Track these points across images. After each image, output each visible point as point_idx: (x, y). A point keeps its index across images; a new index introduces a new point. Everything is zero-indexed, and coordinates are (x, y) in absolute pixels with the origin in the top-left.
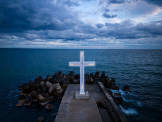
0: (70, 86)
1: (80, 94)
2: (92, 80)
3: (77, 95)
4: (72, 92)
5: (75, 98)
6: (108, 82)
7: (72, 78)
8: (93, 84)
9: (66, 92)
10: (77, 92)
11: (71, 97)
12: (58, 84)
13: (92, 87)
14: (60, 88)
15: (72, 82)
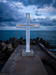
0: (20, 46)
1: (26, 52)
2: (35, 42)
3: (23, 52)
4: (20, 50)
5: (21, 55)
6: (46, 44)
7: (21, 42)
8: (35, 45)
9: (16, 50)
10: (23, 50)
11: (18, 54)
12: (11, 44)
13: (35, 47)
14: (11, 47)
15: (21, 43)
